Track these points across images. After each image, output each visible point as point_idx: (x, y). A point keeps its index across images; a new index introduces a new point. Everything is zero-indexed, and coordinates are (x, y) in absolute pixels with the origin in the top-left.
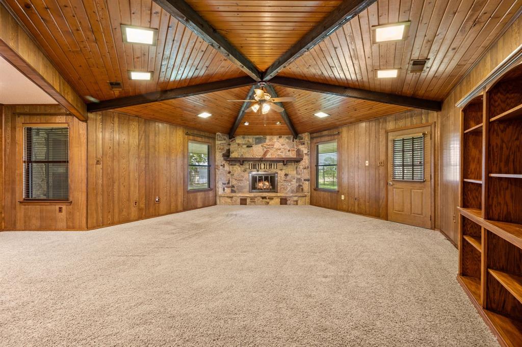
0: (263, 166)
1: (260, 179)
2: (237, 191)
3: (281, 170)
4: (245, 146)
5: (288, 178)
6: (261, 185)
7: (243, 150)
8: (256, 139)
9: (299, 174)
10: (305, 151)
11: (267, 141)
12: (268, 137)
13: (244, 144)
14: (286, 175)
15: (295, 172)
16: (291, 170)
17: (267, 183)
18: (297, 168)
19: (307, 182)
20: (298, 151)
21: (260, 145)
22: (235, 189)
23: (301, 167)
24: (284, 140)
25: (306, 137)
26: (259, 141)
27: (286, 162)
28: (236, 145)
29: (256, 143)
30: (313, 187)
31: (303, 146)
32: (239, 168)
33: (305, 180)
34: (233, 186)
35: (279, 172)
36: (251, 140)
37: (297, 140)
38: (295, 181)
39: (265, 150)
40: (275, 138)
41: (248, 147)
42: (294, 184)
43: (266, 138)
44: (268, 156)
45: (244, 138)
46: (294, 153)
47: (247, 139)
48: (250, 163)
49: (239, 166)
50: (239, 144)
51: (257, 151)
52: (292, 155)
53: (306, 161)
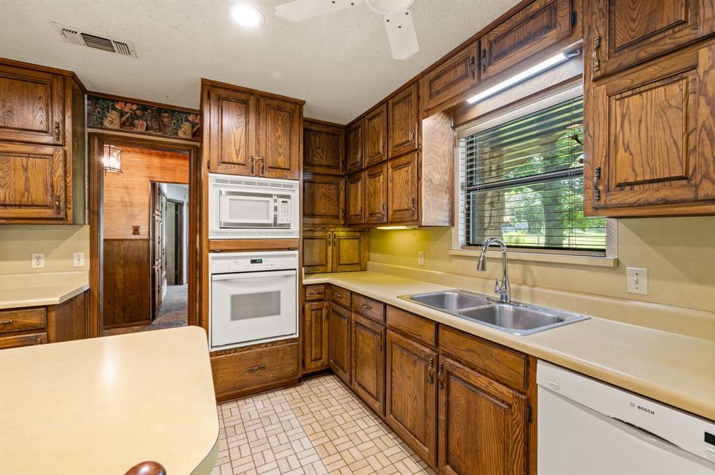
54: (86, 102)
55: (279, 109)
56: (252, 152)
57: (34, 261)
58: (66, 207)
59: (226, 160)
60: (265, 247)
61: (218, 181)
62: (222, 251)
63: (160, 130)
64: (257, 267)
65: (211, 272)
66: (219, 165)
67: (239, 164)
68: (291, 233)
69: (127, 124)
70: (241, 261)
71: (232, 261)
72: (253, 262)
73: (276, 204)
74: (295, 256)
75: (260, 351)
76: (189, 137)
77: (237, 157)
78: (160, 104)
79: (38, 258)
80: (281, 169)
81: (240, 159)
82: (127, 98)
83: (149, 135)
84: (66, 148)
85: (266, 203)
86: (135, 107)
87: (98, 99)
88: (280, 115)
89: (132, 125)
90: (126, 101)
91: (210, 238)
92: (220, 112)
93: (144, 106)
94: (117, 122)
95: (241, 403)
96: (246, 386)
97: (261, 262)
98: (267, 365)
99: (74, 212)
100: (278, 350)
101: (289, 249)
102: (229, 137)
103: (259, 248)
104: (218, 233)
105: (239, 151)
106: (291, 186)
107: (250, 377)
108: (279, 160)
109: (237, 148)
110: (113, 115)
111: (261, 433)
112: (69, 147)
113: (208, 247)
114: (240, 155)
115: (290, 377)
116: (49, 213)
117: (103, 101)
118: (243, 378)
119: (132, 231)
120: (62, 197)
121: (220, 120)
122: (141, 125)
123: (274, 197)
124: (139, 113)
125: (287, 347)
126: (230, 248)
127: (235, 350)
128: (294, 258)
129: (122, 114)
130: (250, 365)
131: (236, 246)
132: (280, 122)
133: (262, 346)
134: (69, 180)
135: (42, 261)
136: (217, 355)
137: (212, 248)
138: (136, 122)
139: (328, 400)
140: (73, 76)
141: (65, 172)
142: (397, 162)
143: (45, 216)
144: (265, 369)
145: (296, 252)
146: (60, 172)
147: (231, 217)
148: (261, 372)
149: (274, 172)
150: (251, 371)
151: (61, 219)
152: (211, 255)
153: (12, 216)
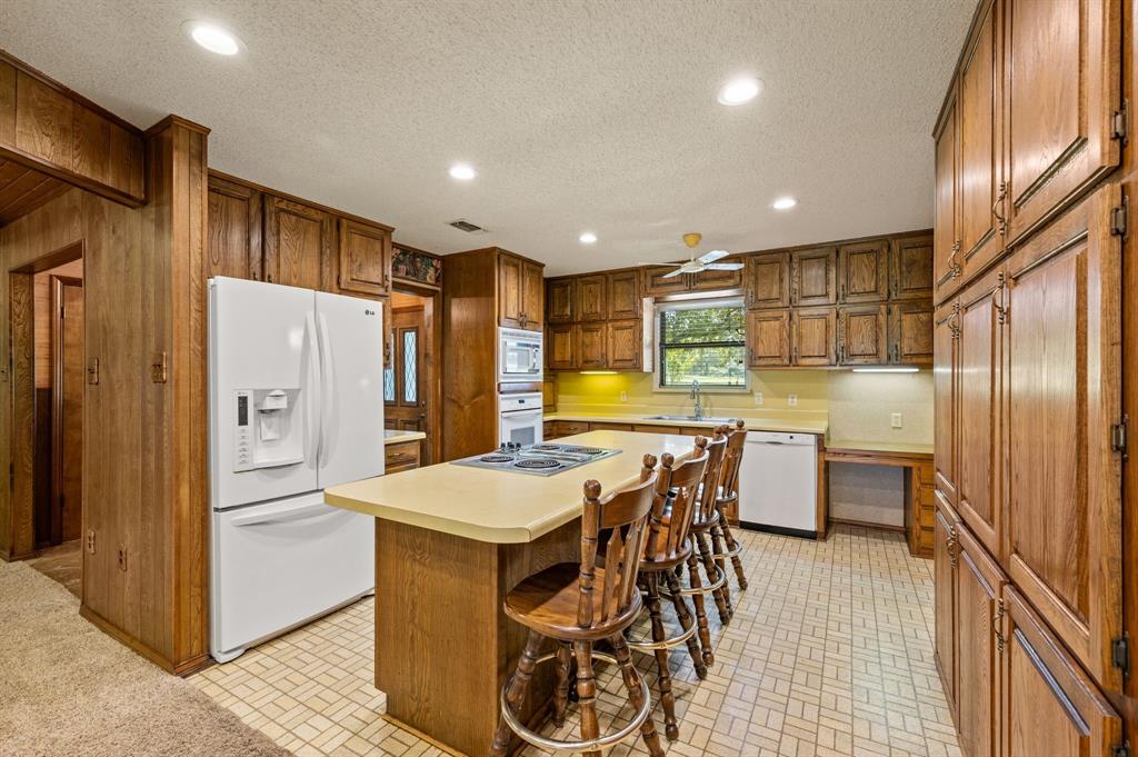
55: (533, 272)
56: (521, 309)
59: (508, 316)
61: (503, 333)
63: (415, 274)
66: (505, 320)
67: (514, 319)
70: (515, 401)
72: (520, 402)
74: (540, 397)
76: (433, 282)
81: (515, 315)
88: (534, 277)
97: (524, 402)
104: (503, 377)
105: (514, 307)
114: (514, 312)
121: (505, 282)
122: (402, 269)
132: (534, 283)
142: (619, 324)
145: (541, 394)
152: (500, 395)
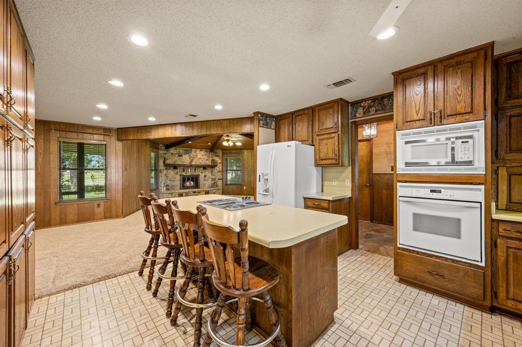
0: (190, 171)
1: (188, 180)
2: (171, 189)
3: (202, 173)
4: (177, 155)
5: (206, 178)
6: (188, 184)
7: (175, 158)
8: (185, 150)
9: (214, 176)
10: (219, 161)
11: (193, 152)
12: (193, 150)
13: (176, 154)
14: (205, 176)
15: (211, 174)
16: (208, 173)
17: (192, 183)
18: (212, 172)
19: (221, 181)
20: (213, 161)
21: (188, 155)
22: (169, 187)
23: (216, 171)
24: (203, 152)
25: (220, 152)
26: (187, 152)
27: (205, 167)
28: (170, 154)
29: (185, 154)
30: (224, 183)
31: (218, 158)
32: (172, 172)
33: (218, 179)
34: (168, 186)
35: (201, 174)
36: (181, 151)
37: (213, 153)
38: (210, 180)
39: (191, 158)
40: (198, 151)
41: (179, 156)
42: (210, 182)
43: (192, 151)
44: (193, 163)
45: (176, 149)
46: (210, 161)
47: (178, 151)
48: (181, 168)
49: (173, 170)
50: (172, 154)
51: (186, 159)
52: (209, 163)
53: (219, 167)
54: (350, 107)
55: (459, 63)
56: (430, 108)
57: (333, 182)
58: (339, 159)
59: (409, 120)
60: (444, 181)
61: (403, 135)
62: (406, 182)
63: (383, 110)
64: (435, 195)
65: (399, 194)
66: (404, 124)
67: (419, 120)
68: (476, 169)
69: (366, 112)
70: (421, 190)
71: (414, 189)
72: (432, 191)
73: (453, 146)
74: (481, 191)
75: (439, 262)
77: (417, 116)
78: (382, 95)
79: (335, 181)
80: (461, 114)
81: (420, 116)
82: (366, 99)
83: (377, 114)
84: (339, 133)
85: (445, 145)
86: (370, 101)
87: (354, 104)
88: (459, 68)
89: (369, 112)
90: (365, 100)
91: (397, 173)
92: (404, 89)
93: (374, 99)
94: (362, 113)
95: (422, 293)
96: (426, 283)
97: (441, 192)
98: (446, 276)
99: (342, 161)
100: (458, 268)
101: (471, 184)
102: (411, 103)
103: (437, 181)
104: (403, 170)
105: (419, 111)
106: (475, 127)
107: (429, 278)
108: (458, 107)
109: (417, 109)
110: (360, 110)
111: (421, 315)
112: (340, 132)
113: (397, 179)
114: (419, 114)
115: (474, 299)
116: (334, 162)
117: (356, 104)
118: (423, 275)
119: (391, 169)
120: (338, 155)
121: (404, 94)
122: (373, 110)
123: (452, 140)
124: (372, 104)
125: (469, 270)
126: (412, 180)
127: (418, 253)
128: (479, 192)
129: (364, 107)
130: (430, 268)
131: (417, 179)
132: (459, 75)
133: (442, 259)
134: (340, 146)
135: (336, 182)
136: (403, 250)
137: (399, 179)
138: (370, 109)
139: (515, 343)
140: (341, 99)
141: (339, 143)
143: (332, 163)
144: (443, 278)
145: (482, 187)
146: (337, 144)
147: (413, 158)
148: (441, 279)
149: (452, 120)
150: (430, 273)
151: (337, 164)
152: (399, 184)
153: (324, 163)
